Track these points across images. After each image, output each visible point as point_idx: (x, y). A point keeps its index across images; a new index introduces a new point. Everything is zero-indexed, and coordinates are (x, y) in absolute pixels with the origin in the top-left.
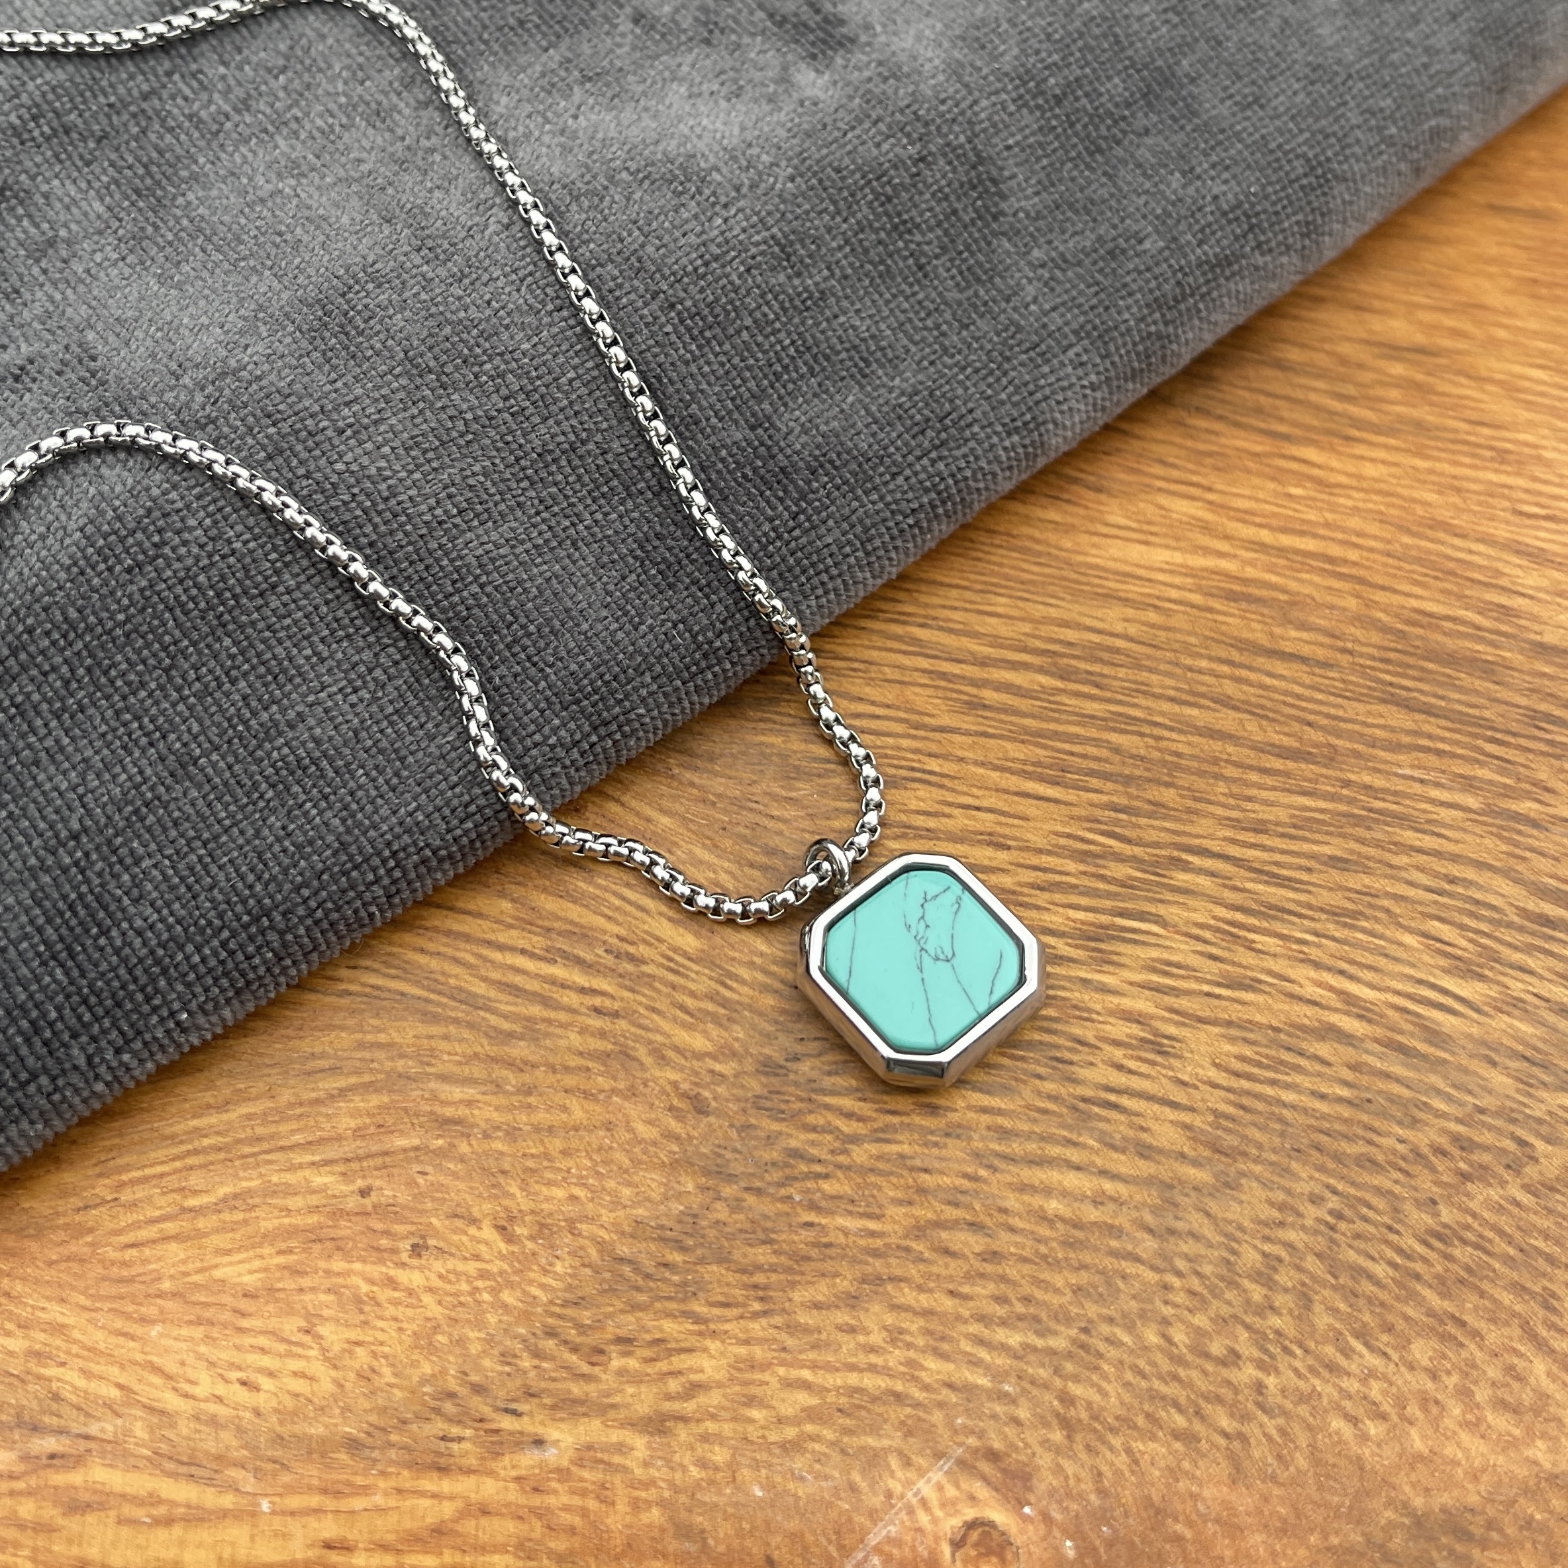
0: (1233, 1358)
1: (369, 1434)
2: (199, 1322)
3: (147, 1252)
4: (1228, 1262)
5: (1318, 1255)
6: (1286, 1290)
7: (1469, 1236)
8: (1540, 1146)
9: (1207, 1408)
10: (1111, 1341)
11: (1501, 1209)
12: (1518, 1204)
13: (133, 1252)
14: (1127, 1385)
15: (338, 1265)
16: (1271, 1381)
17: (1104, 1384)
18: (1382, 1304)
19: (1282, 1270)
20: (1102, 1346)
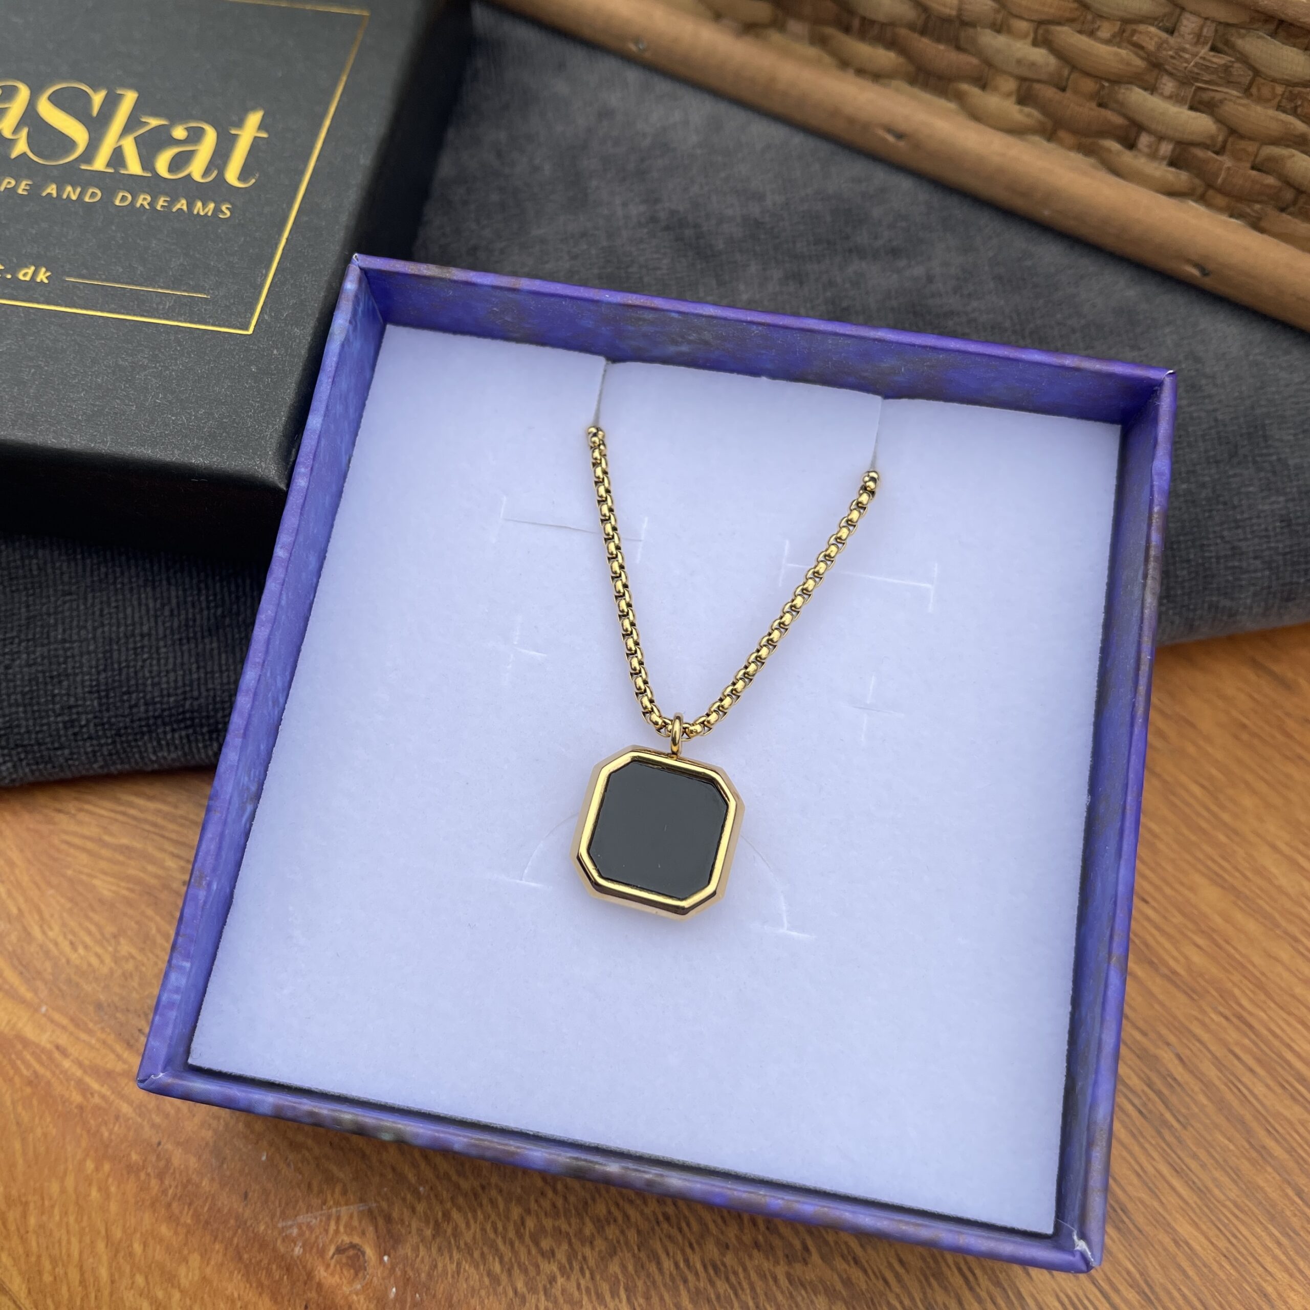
0: (550, 1255)
1: (109, 1005)
2: (71, 900)
3: (72, 851)
4: (586, 1203)
5: (639, 1232)
6: (606, 1239)
7: (733, 1279)
8: (815, 1257)
9: (516, 1271)
10: (493, 1202)
11: (763, 1276)
12: (775, 1280)
13: (64, 847)
14: (483, 1230)
15: (150, 912)
16: (560, 1280)
17: (472, 1222)
18: (654, 1282)
19: (612, 1226)
20: (485, 1201)
